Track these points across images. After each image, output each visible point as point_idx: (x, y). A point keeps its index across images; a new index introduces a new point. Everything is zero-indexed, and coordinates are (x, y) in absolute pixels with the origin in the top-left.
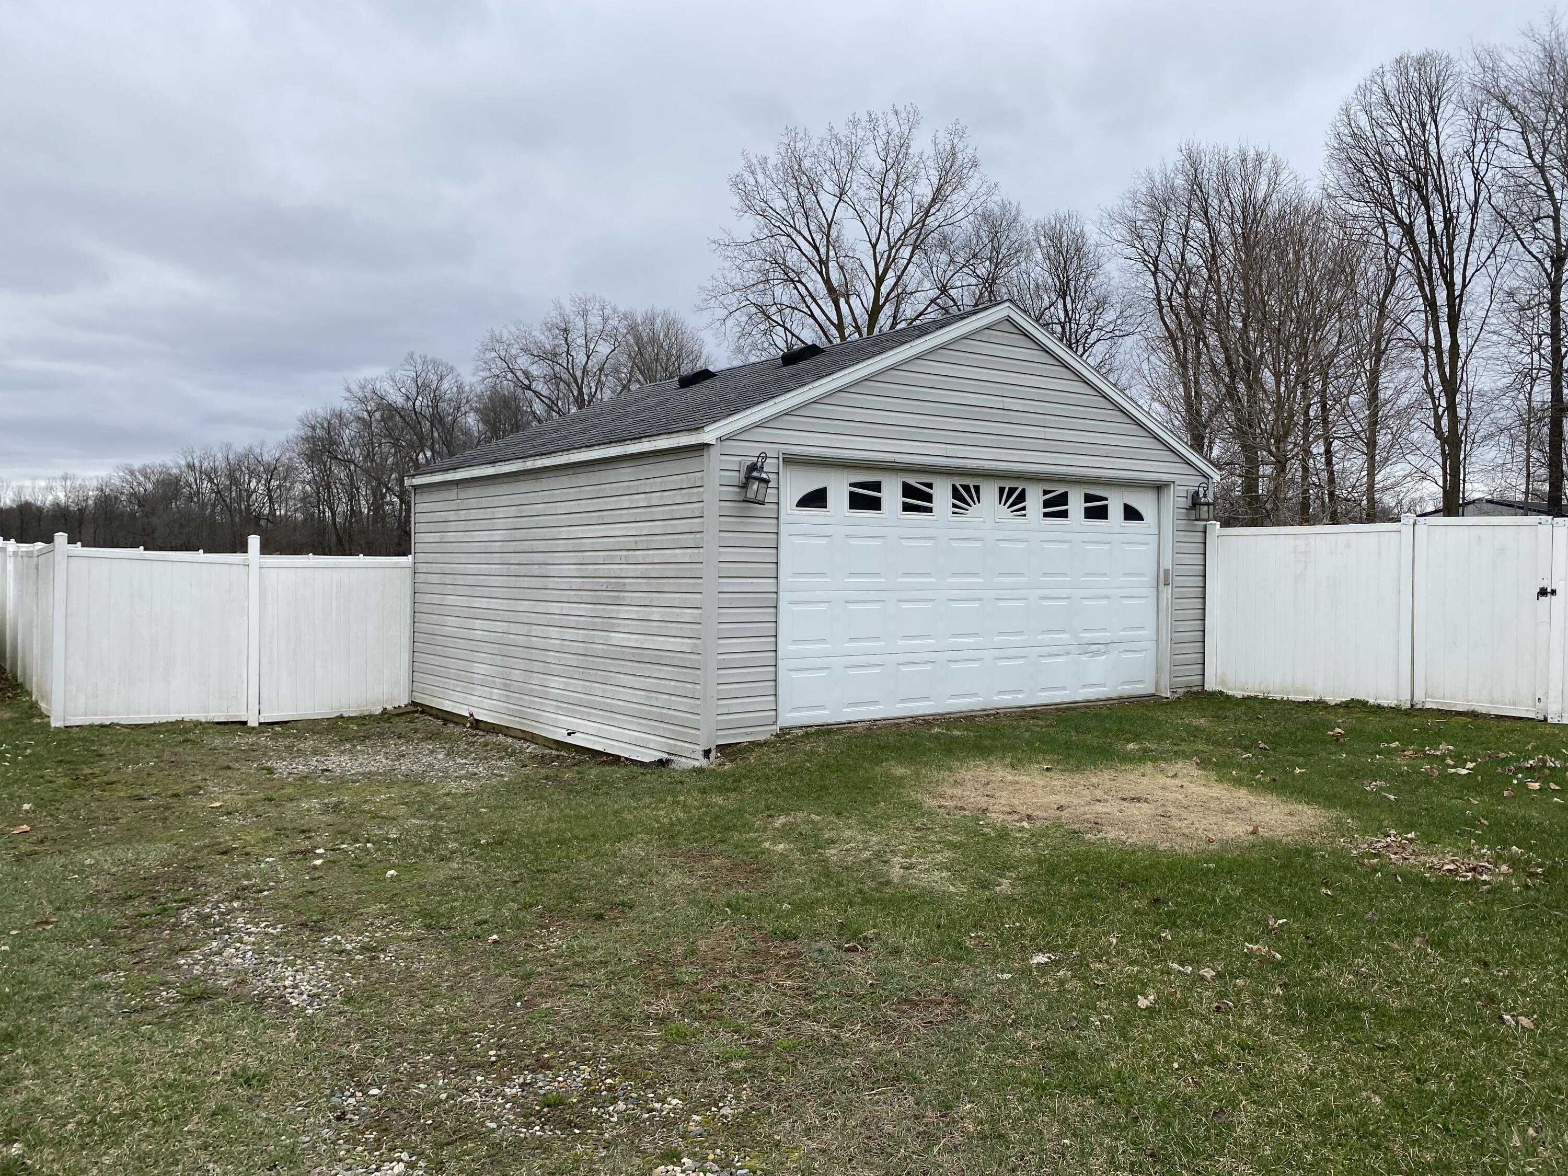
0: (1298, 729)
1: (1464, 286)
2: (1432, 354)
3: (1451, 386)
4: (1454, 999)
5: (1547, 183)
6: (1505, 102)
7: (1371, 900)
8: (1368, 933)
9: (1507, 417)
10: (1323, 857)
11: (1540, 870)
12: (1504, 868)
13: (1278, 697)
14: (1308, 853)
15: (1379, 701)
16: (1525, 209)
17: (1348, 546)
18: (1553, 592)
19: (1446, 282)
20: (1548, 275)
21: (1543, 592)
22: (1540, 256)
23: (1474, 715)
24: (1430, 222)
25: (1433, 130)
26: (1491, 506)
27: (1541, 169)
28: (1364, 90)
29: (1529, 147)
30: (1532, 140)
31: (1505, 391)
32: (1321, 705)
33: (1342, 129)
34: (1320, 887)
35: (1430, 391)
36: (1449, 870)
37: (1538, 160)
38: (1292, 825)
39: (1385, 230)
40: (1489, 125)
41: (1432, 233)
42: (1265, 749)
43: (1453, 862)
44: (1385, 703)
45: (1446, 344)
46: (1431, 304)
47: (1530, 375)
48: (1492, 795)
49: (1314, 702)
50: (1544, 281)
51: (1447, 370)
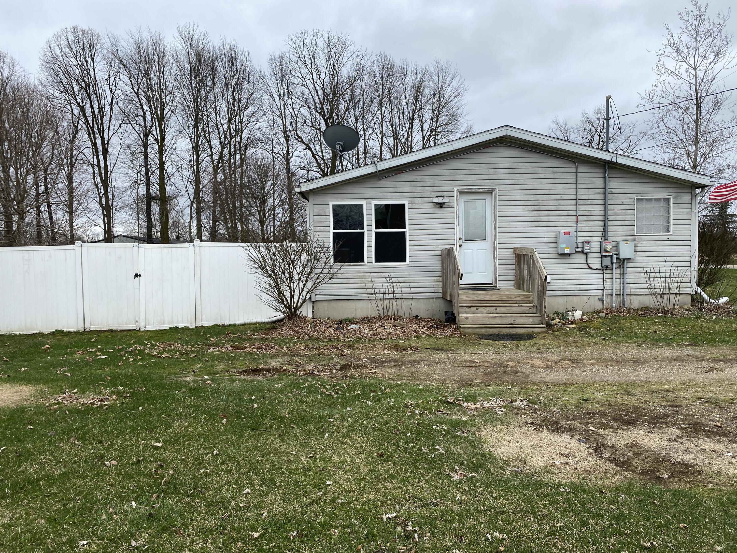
0: (26, 348)
1: (109, 140)
2: (96, 168)
3: (105, 184)
4: (85, 462)
5: (140, 102)
6: (121, 62)
7: (52, 425)
8: (49, 442)
9: (130, 200)
10: (31, 410)
11: (128, 395)
12: (114, 397)
13: (17, 333)
14: (22, 410)
15: (69, 330)
16: (132, 111)
17: (50, 256)
18: (140, 275)
19: (101, 136)
20: (143, 141)
21: (136, 276)
22: (139, 132)
23: (111, 331)
24: (92, 107)
25: (92, 65)
26: (125, 238)
27: (137, 95)
28: (57, 37)
29: (132, 84)
30: (133, 82)
31: (127, 189)
32: (41, 334)
33: (48, 53)
34: (27, 426)
35: (96, 185)
36: (91, 403)
37: (136, 91)
38: (16, 397)
39: (71, 107)
40: (116, 70)
41: (93, 112)
42: (7, 361)
43: (93, 399)
44: (72, 330)
45: (102, 164)
46: (94, 145)
47: (137, 183)
48: (114, 366)
49: (37, 333)
50: (140, 143)
51: (104, 177)
